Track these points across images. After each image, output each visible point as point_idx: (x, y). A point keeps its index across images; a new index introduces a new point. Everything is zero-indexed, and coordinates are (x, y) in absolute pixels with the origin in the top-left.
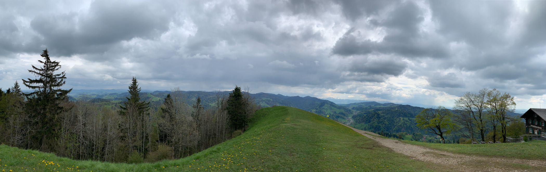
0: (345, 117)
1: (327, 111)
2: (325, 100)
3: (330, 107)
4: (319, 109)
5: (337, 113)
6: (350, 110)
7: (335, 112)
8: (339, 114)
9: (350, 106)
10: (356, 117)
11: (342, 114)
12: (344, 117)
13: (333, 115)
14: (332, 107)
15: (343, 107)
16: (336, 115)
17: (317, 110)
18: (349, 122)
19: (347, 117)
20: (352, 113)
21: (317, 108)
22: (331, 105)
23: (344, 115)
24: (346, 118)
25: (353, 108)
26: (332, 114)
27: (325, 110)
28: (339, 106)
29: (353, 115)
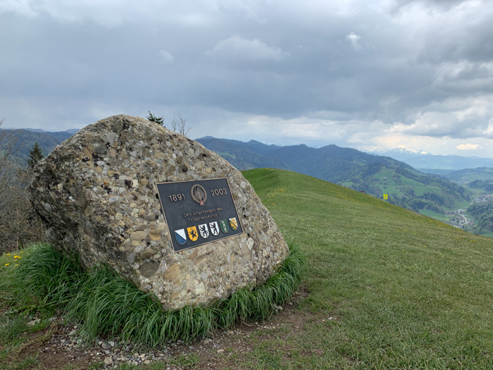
0: (444, 208)
1: (385, 188)
2: (382, 158)
3: (394, 176)
4: (361, 180)
5: (418, 195)
6: (461, 190)
7: (412, 192)
8: (422, 197)
9: (463, 178)
10: (482, 211)
11: (434, 197)
12: (439, 207)
13: (405, 198)
14: (403, 178)
15: (438, 178)
16: (415, 199)
17: (357, 185)
18: (458, 222)
19: (450, 207)
20: (468, 199)
21: (358, 177)
22: (398, 171)
23: (441, 201)
24: (446, 210)
25: (474, 184)
26: (401, 195)
27: (381, 183)
28: (424, 173)
29: (471, 204)
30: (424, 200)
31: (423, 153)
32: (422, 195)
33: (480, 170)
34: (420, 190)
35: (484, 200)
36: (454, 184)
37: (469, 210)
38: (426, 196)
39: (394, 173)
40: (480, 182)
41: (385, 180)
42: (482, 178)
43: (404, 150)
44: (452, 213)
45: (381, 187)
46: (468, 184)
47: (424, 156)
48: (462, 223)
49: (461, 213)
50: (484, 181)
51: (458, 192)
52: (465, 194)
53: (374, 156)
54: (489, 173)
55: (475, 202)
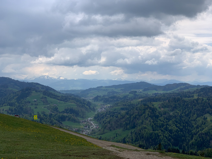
0: (79, 118)
1: (36, 108)
2: (32, 84)
3: (42, 98)
4: (16, 103)
5: (60, 111)
6: (89, 104)
7: (56, 109)
8: (63, 112)
10: (103, 118)
11: (72, 111)
12: (76, 118)
13: (52, 115)
16: (59, 114)
17: (13, 108)
18: (89, 127)
19: (83, 117)
21: (13, 101)
22: (45, 93)
23: (77, 113)
24: (81, 119)
25: (96, 99)
26: (48, 112)
27: (32, 104)
28: (63, 94)
29: (96, 113)
30: (65, 114)
31: (61, 78)
32: (64, 110)
33: (99, 89)
34: (62, 106)
35: (103, 109)
36: (84, 100)
37: (95, 118)
38: (66, 111)
39: (42, 95)
40: (100, 97)
41: (35, 101)
42: (101, 94)
43: (48, 77)
44: (85, 121)
45: (33, 107)
46: (93, 99)
47: (62, 80)
48: (92, 128)
49: (91, 120)
50: (102, 96)
51: (87, 105)
52: (92, 107)
53: (26, 83)
54: (104, 90)
55: (98, 111)
